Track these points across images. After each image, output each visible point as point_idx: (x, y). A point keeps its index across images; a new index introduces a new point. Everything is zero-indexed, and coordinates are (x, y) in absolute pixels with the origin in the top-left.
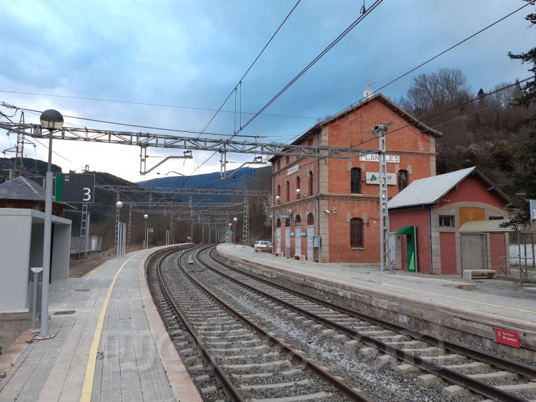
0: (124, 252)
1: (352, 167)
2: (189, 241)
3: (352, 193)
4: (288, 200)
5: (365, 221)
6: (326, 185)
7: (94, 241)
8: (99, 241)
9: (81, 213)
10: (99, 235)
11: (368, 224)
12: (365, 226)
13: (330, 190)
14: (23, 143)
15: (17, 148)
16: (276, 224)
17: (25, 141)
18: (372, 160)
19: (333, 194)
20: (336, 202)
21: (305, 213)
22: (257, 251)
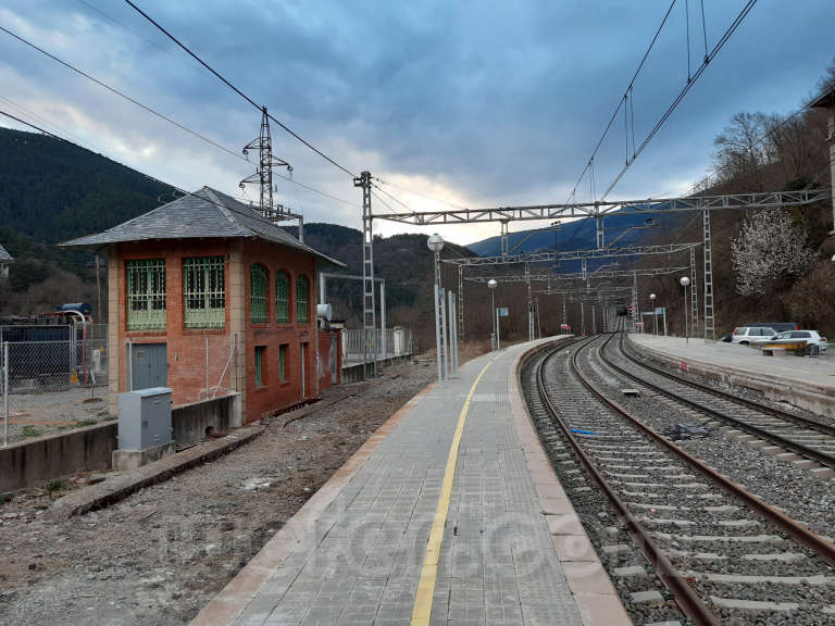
0: (455, 354)
2: (565, 332)
7: (398, 338)
8: (406, 335)
9: (361, 282)
10: (405, 326)
14: (270, 165)
15: (261, 174)
17: (274, 161)
22: (770, 353)
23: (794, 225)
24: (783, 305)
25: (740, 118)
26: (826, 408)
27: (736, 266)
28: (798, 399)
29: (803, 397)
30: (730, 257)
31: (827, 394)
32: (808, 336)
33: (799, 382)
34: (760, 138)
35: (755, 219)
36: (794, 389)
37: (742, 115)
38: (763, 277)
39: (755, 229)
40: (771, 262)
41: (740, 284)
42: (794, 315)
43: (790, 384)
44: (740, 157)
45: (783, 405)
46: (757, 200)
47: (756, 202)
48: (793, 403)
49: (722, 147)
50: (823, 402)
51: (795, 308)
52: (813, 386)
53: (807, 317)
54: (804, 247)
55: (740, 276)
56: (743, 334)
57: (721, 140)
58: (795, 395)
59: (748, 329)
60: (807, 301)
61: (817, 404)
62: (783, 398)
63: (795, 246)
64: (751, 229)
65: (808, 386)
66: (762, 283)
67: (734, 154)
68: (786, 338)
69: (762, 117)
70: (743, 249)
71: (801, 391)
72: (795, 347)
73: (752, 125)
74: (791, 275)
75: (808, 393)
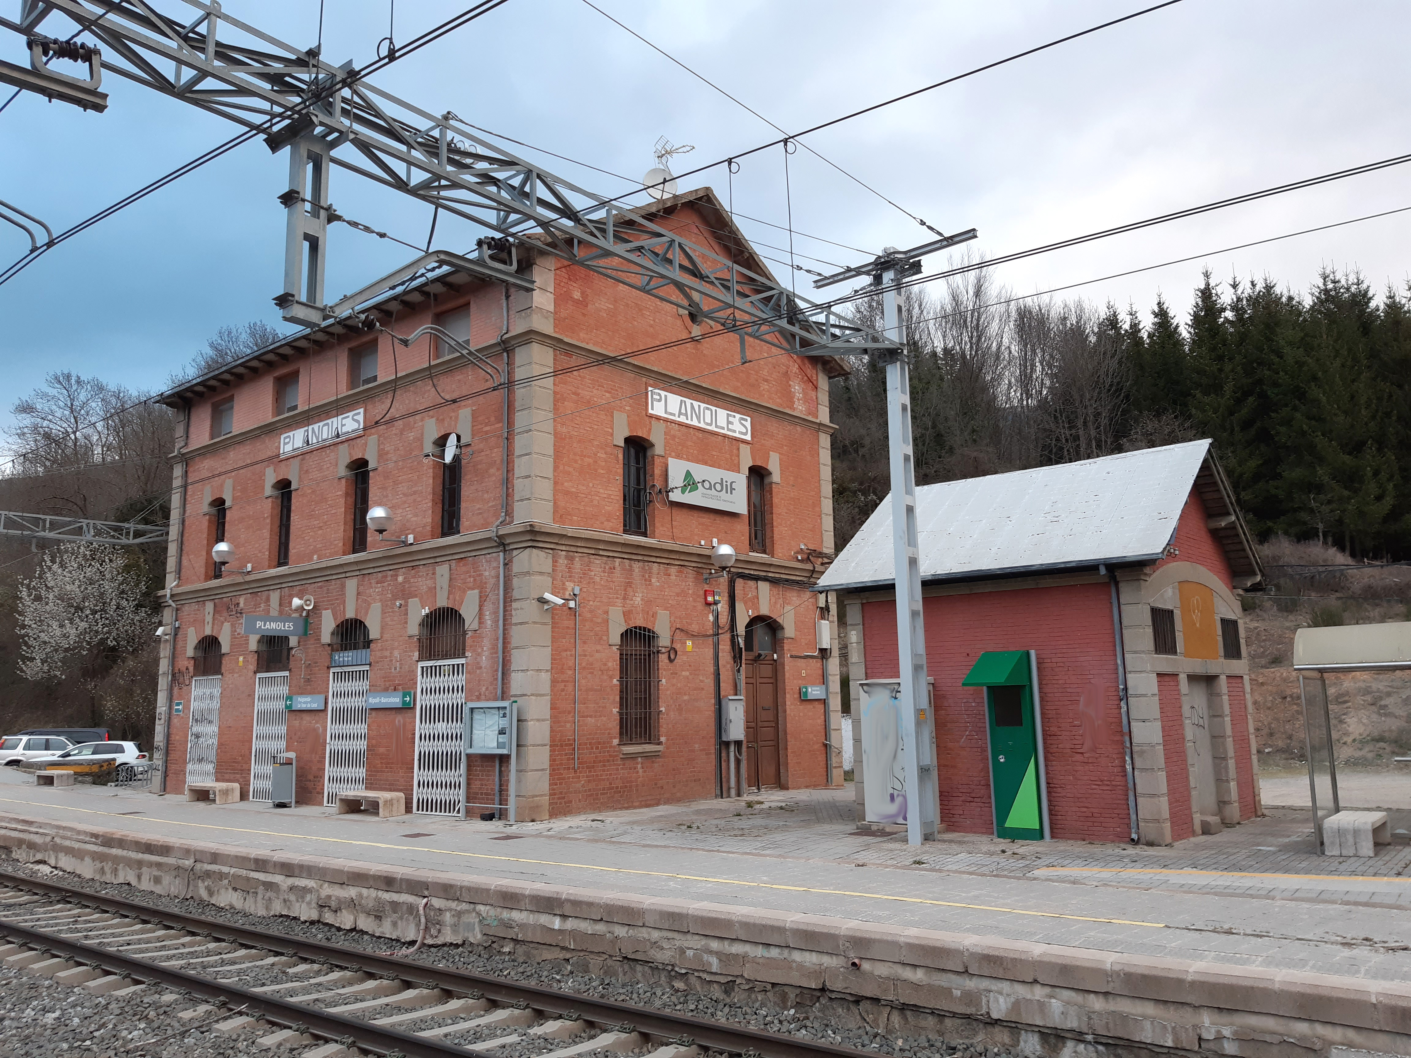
1: (627, 434)
3: (625, 531)
4: (282, 557)
5: (664, 641)
6: (544, 489)
11: (672, 652)
12: (663, 658)
13: (558, 514)
16: (185, 663)
18: (682, 419)
19: (570, 530)
20: (577, 564)
21: (404, 609)
22: (49, 781)
23: (127, 568)
24: (93, 698)
25: (64, 380)
26: (99, 865)
27: (23, 627)
28: (61, 855)
29: (69, 851)
30: (14, 609)
31: (103, 845)
32: (121, 750)
33: (64, 828)
34: (93, 419)
35: (66, 551)
36: (58, 840)
37: (68, 377)
38: (66, 650)
39: (63, 566)
40: (83, 625)
41: (25, 659)
42: (108, 715)
43: (52, 832)
44: (57, 443)
45: (37, 867)
46: (53, 526)
47: (51, 530)
48: (53, 862)
49: (27, 420)
50: (96, 857)
51: (110, 705)
52: (85, 833)
53: (127, 718)
54: (138, 606)
55: (26, 644)
56: (14, 747)
57: (26, 409)
58: (57, 849)
59: (25, 738)
60: (130, 693)
61: (88, 860)
62: (39, 856)
63: (124, 603)
64: (55, 567)
65: (79, 832)
66: (64, 661)
67: (47, 436)
68: (84, 754)
69: (101, 388)
70: (38, 598)
71: (67, 843)
72: (95, 769)
73: (82, 396)
74: (113, 649)
75: (77, 845)
